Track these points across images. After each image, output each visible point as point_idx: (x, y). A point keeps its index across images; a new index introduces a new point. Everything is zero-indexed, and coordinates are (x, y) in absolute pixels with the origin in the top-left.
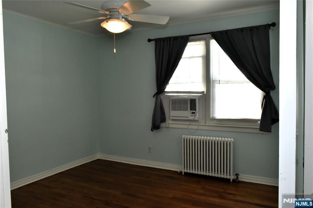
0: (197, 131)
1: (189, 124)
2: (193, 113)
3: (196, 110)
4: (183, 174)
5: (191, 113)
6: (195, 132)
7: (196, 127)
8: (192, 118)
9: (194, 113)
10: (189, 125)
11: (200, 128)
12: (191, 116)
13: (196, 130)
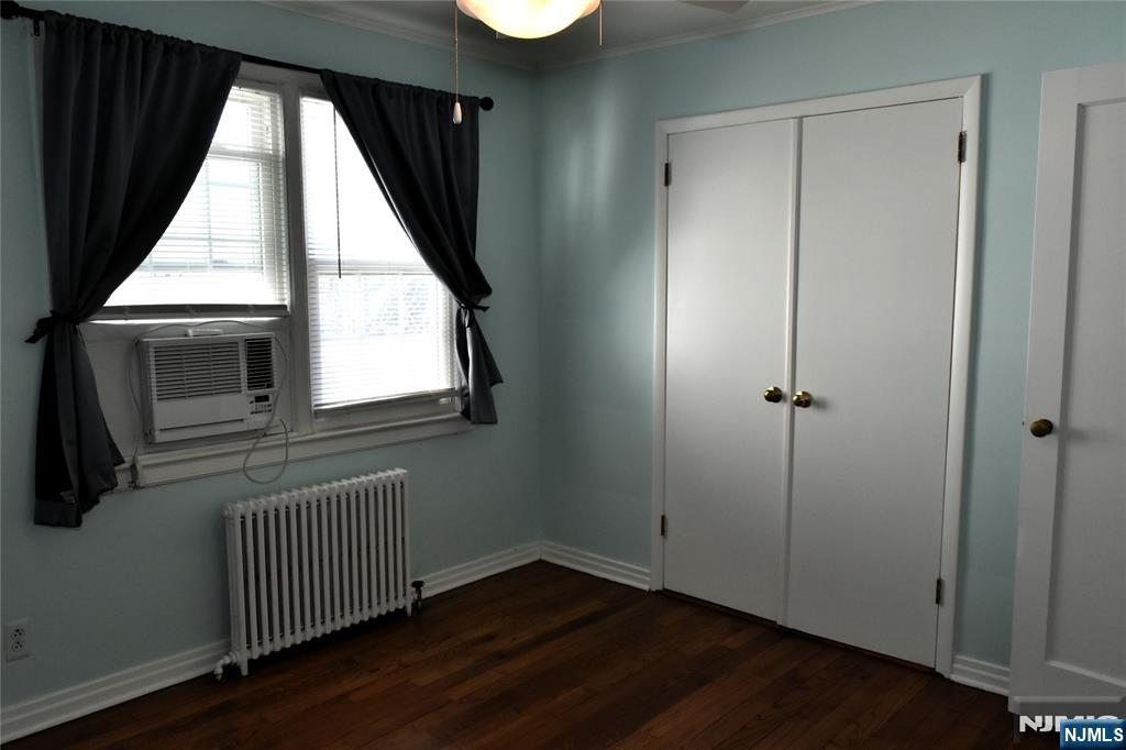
0: (283, 471)
1: (250, 447)
2: (259, 399)
3: (269, 386)
4: (245, 672)
5: (253, 399)
6: (278, 477)
7: (277, 456)
8: (259, 420)
9: (266, 398)
10: (249, 452)
11: (295, 453)
12: (252, 413)
13: (281, 467)
